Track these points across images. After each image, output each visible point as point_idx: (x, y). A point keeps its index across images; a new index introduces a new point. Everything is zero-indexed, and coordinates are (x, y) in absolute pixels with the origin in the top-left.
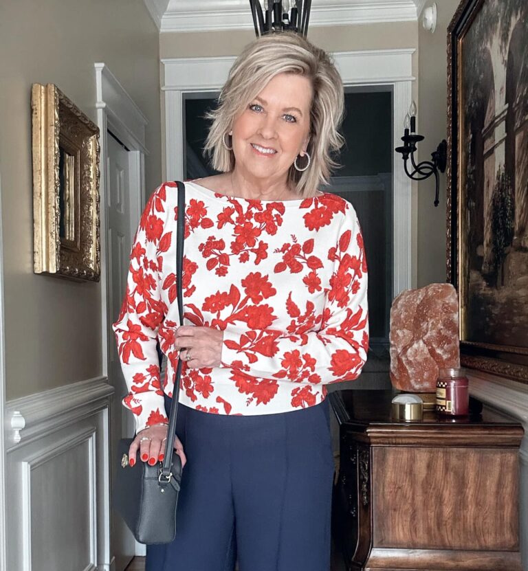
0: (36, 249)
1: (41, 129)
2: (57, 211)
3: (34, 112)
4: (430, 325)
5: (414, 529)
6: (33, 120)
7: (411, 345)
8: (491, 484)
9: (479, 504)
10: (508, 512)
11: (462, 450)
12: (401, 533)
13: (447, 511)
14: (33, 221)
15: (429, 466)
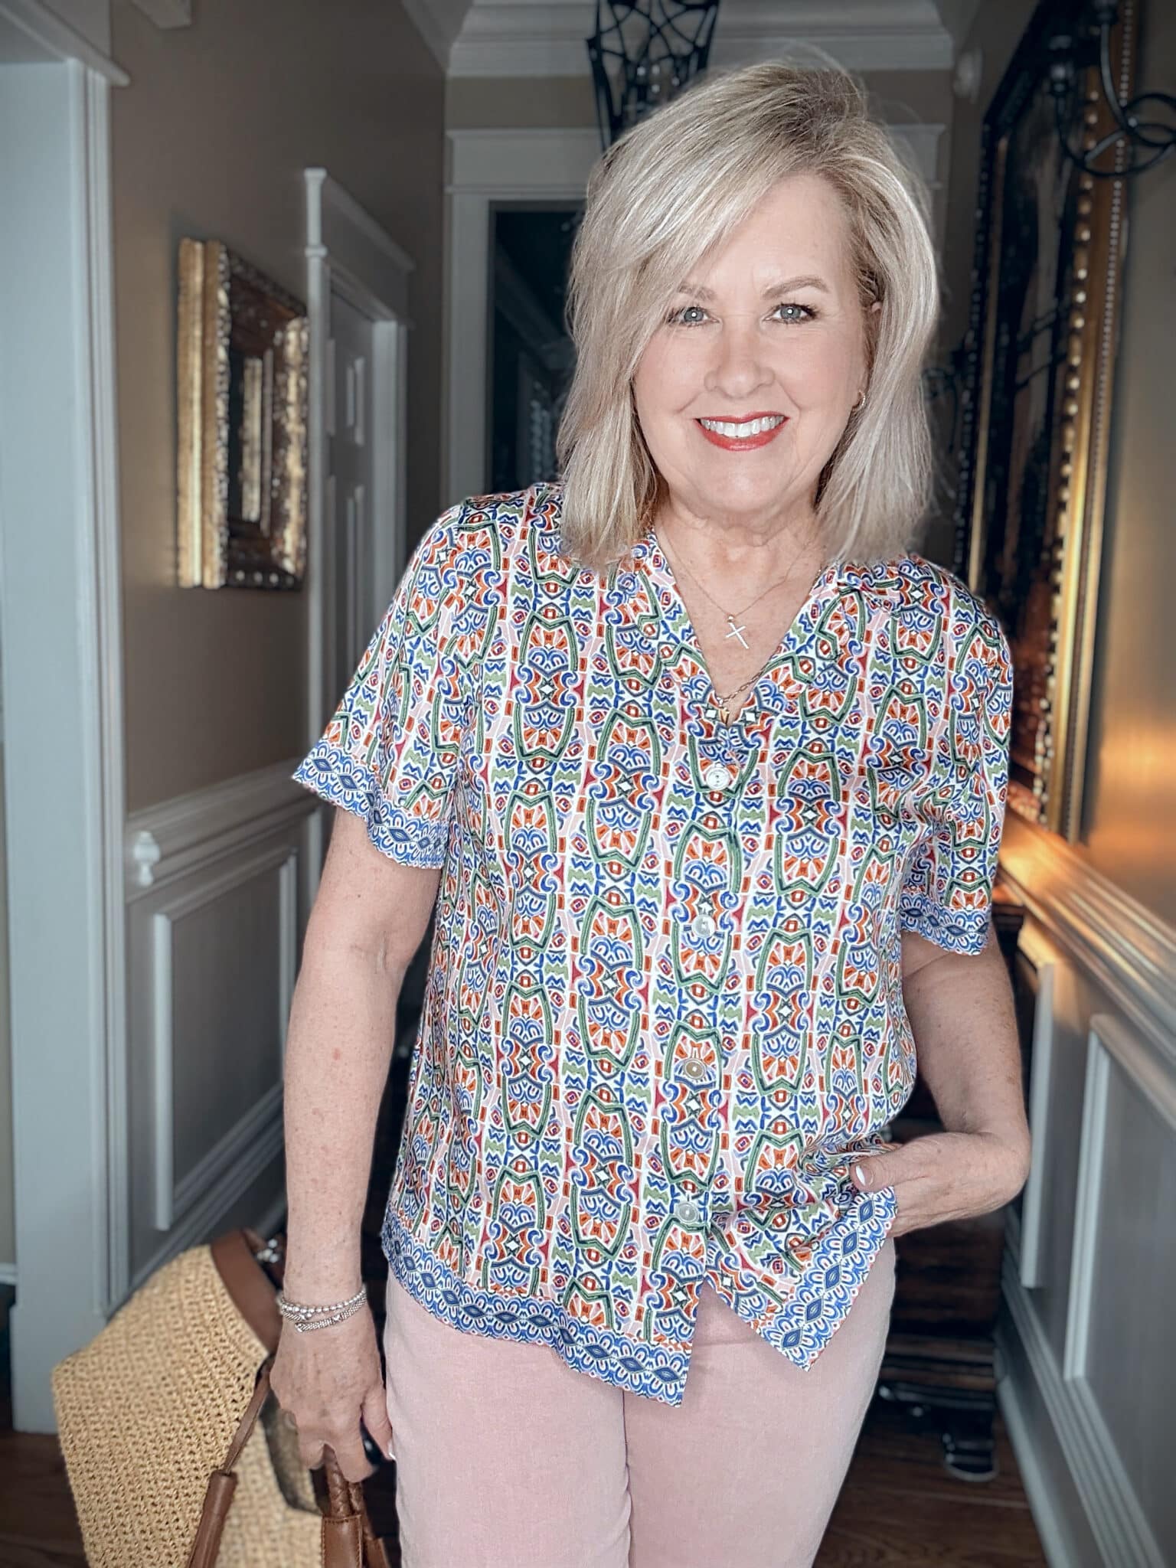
0: (182, 542)
1: (193, 324)
2: (222, 476)
3: (183, 291)
6: (182, 309)
14: (176, 492)
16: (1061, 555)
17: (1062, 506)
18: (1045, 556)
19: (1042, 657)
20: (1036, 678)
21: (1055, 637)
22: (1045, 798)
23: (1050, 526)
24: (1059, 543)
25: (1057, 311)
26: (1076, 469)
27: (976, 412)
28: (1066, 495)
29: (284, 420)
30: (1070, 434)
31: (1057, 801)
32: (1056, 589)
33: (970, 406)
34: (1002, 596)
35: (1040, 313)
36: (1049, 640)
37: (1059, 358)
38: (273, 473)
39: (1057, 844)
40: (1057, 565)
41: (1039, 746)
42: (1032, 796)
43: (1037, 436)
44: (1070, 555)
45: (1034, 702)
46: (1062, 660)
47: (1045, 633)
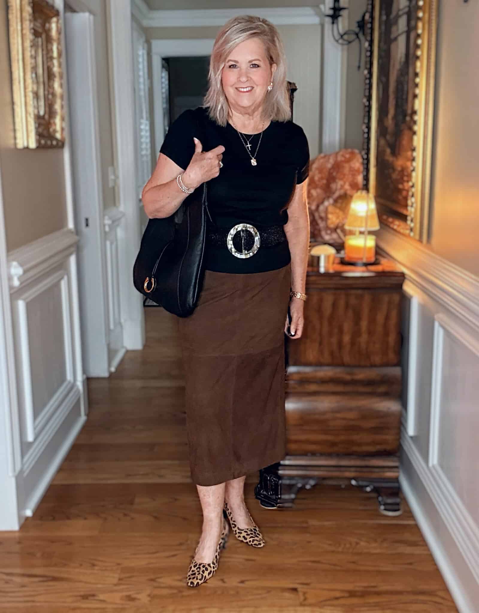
4: (339, 186)
5: (321, 352)
7: (322, 202)
8: (380, 318)
9: (370, 333)
10: (392, 339)
11: (359, 292)
12: (311, 354)
13: (347, 338)
15: (334, 305)
16: (416, 118)
17: (415, 96)
18: (408, 118)
19: (409, 164)
20: (406, 173)
21: (415, 154)
22: (412, 225)
23: (410, 105)
24: (414, 112)
25: (409, 7)
26: (421, 80)
27: (371, 52)
28: (417, 91)
29: (52, 66)
30: (418, 64)
31: (418, 226)
32: (414, 133)
33: (369, 49)
34: (388, 137)
35: (401, 7)
36: (412, 155)
37: (411, 29)
38: (48, 91)
39: (418, 245)
40: (415, 122)
41: (409, 203)
42: (407, 225)
43: (402, 64)
44: (420, 118)
45: (405, 184)
46: (418, 164)
47: (409, 153)
